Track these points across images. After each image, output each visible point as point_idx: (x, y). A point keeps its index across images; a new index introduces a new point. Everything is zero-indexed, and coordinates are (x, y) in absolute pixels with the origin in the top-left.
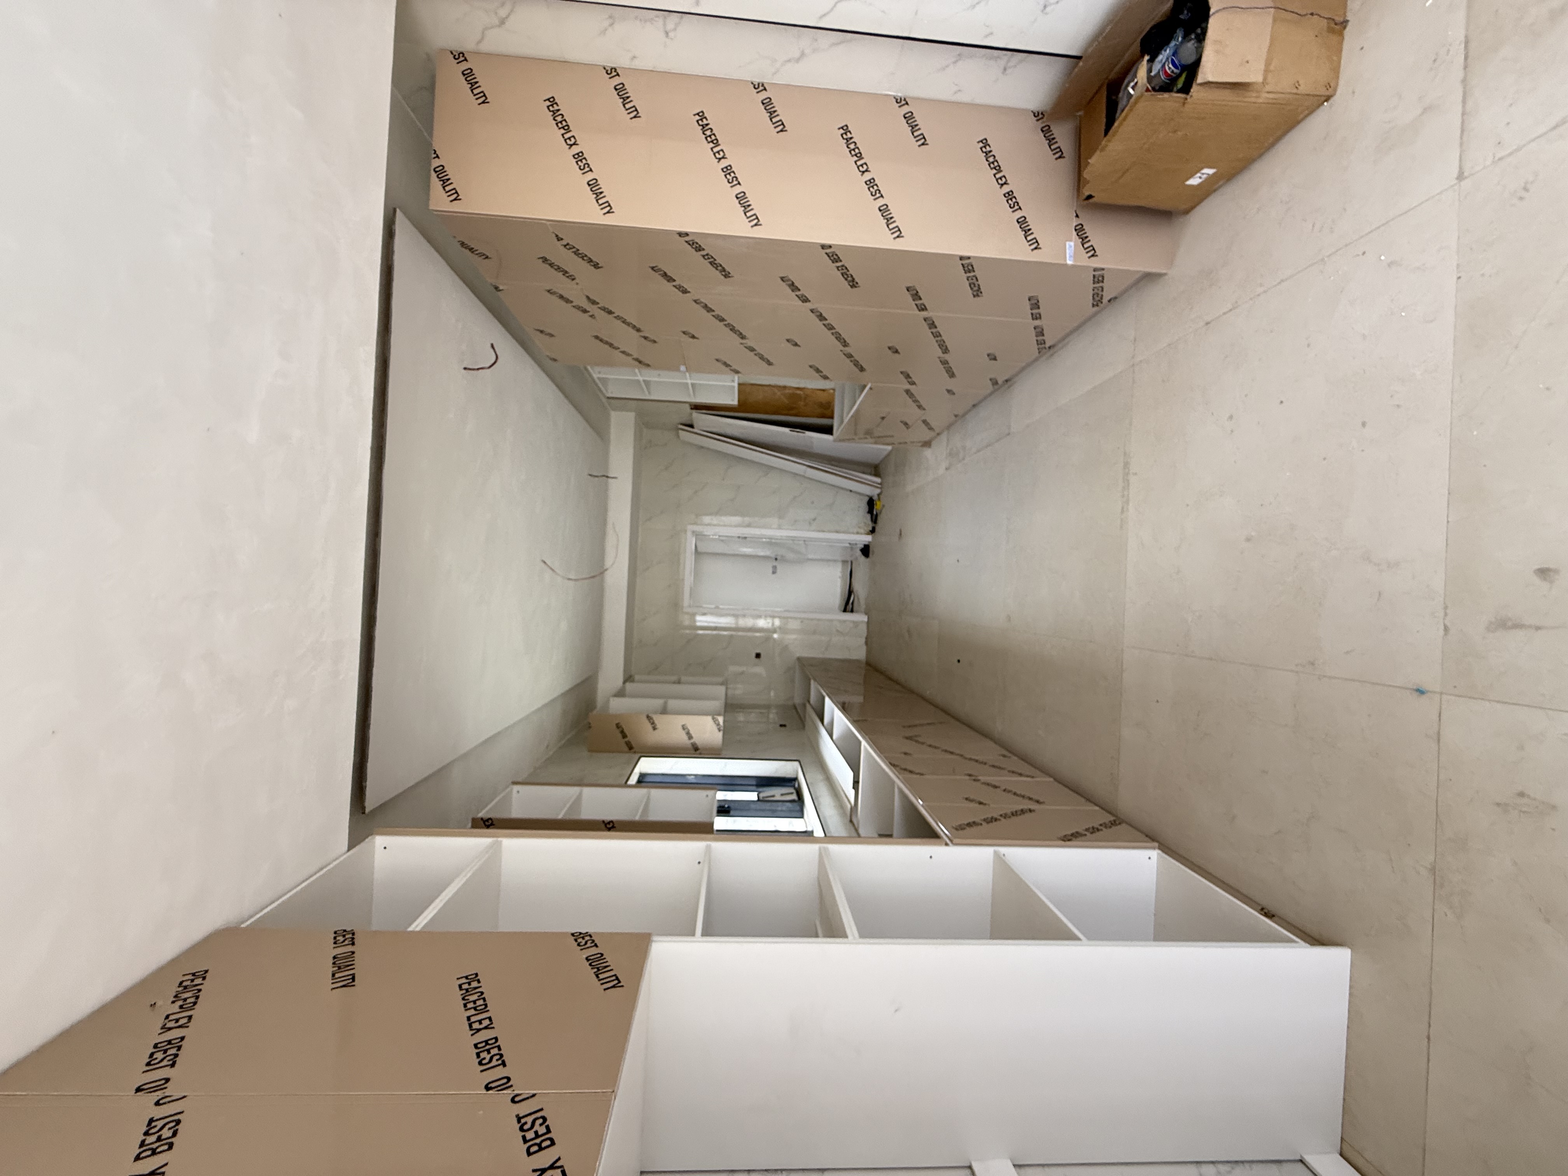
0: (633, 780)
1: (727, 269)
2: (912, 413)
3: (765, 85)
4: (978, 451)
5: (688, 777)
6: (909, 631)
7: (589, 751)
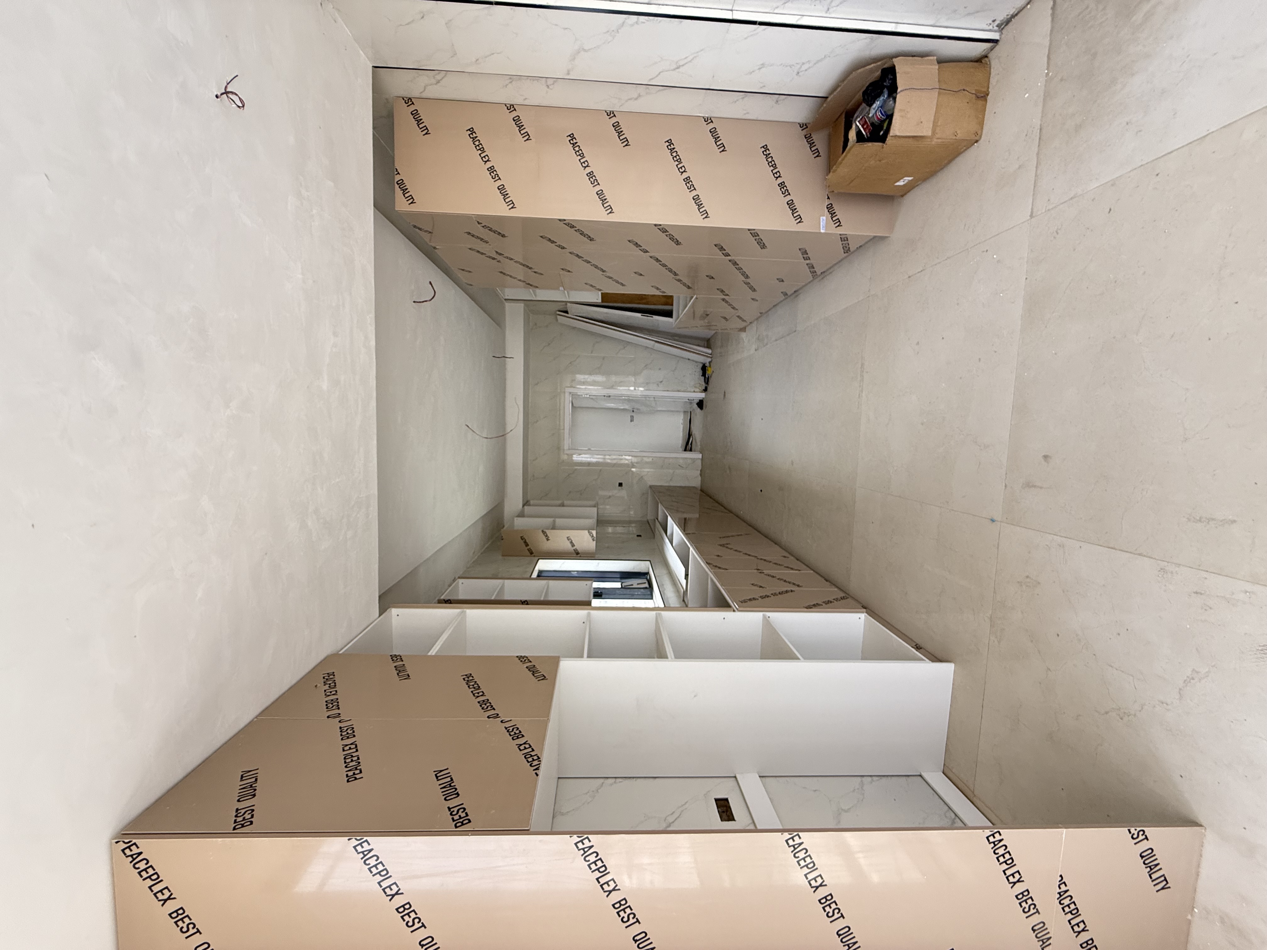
0: (535, 575)
1: (591, 236)
2: (727, 311)
3: (615, 113)
4: (776, 340)
5: (572, 573)
6: (729, 468)
7: (503, 556)
